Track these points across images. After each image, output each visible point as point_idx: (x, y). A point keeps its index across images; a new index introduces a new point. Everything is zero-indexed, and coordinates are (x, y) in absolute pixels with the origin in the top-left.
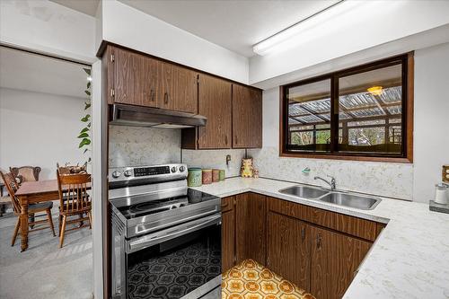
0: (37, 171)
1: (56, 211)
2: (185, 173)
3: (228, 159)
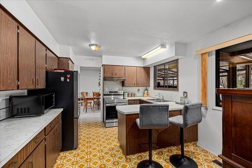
0: (87, 93)
1: (92, 104)
2: (122, 93)
3: (139, 90)
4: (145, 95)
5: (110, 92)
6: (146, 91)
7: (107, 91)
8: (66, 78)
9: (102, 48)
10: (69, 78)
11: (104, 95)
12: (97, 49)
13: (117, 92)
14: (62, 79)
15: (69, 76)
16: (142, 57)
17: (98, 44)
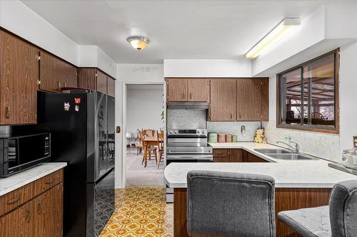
0: (153, 132)
2: (206, 134)
3: (243, 128)
4: (259, 138)
5: (180, 131)
6: (260, 131)
7: (175, 128)
8: (73, 105)
9: (154, 44)
10: (77, 104)
11: (169, 137)
12: (143, 46)
13: (194, 131)
14: (67, 106)
15: (78, 101)
16: (248, 56)
17: (144, 34)
